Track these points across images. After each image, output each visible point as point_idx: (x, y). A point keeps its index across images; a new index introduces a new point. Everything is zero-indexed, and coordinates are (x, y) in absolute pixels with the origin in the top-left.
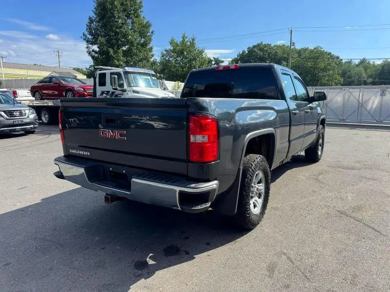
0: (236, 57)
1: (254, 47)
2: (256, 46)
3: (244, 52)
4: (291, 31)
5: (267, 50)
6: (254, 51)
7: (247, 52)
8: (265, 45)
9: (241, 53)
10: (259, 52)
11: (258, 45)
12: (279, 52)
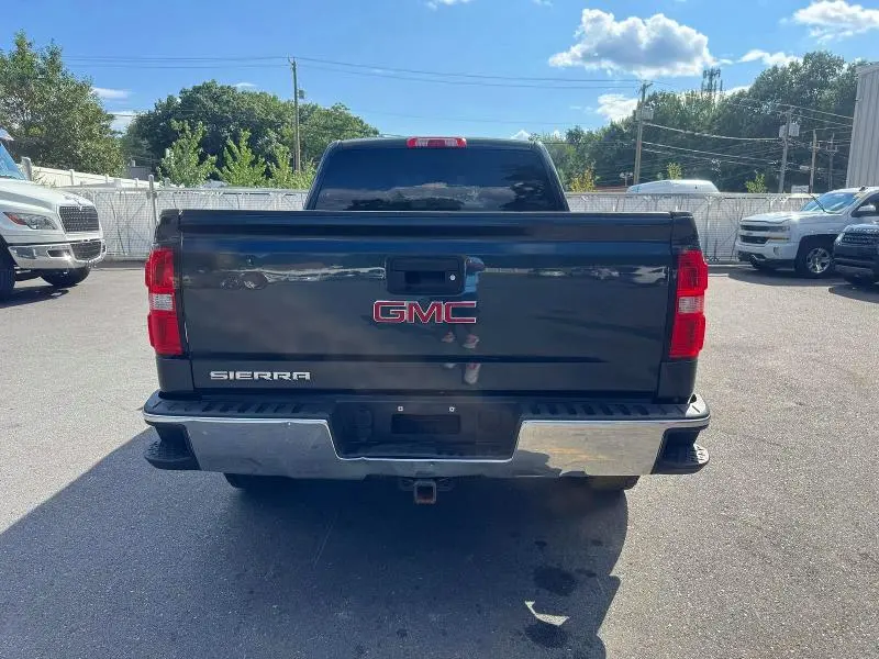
0: (153, 109)
1: (197, 90)
2: (200, 88)
3: (171, 99)
4: (294, 64)
5: (228, 102)
6: (199, 101)
7: (179, 101)
8: (222, 88)
9: (164, 101)
10: (210, 104)
11: (207, 88)
12: (258, 109)
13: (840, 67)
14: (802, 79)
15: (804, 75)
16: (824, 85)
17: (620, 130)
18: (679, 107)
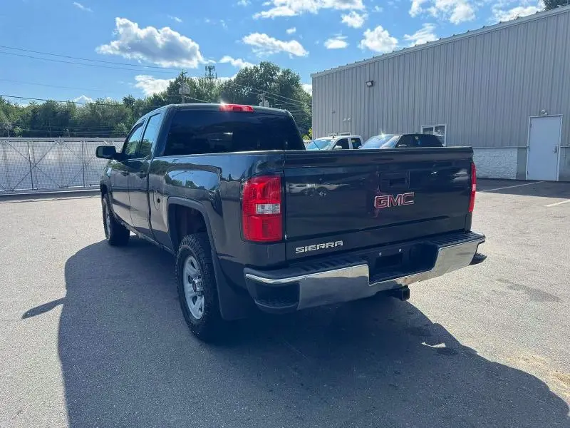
13: (278, 71)
14: (261, 76)
15: (261, 74)
16: (272, 80)
17: (160, 100)
18: (195, 87)
